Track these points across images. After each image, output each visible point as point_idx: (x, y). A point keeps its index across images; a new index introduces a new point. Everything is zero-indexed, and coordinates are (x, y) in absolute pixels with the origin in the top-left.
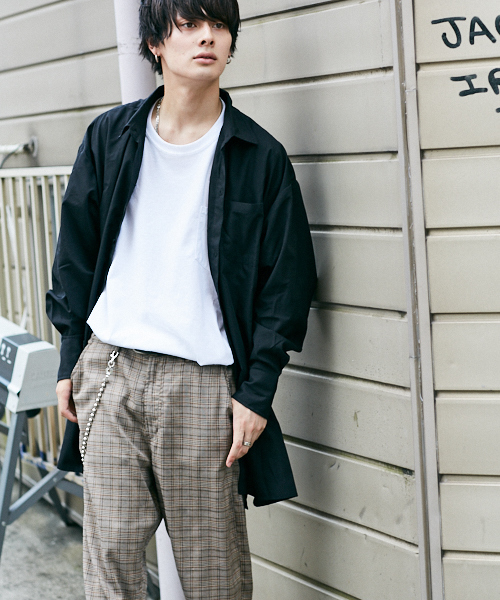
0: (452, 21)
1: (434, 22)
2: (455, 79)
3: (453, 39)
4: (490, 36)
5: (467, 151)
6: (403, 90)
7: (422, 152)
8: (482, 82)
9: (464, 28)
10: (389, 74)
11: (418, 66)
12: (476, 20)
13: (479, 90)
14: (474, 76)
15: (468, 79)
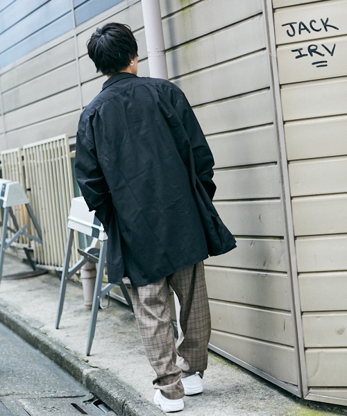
0: (291, 24)
1: (283, 25)
2: (293, 51)
3: (291, 33)
4: (308, 30)
5: (300, 84)
6: (271, 57)
7: (280, 86)
8: (305, 51)
9: (296, 27)
10: (265, 51)
11: (277, 46)
12: (301, 23)
13: (304, 55)
14: (302, 49)
15: (299, 50)
